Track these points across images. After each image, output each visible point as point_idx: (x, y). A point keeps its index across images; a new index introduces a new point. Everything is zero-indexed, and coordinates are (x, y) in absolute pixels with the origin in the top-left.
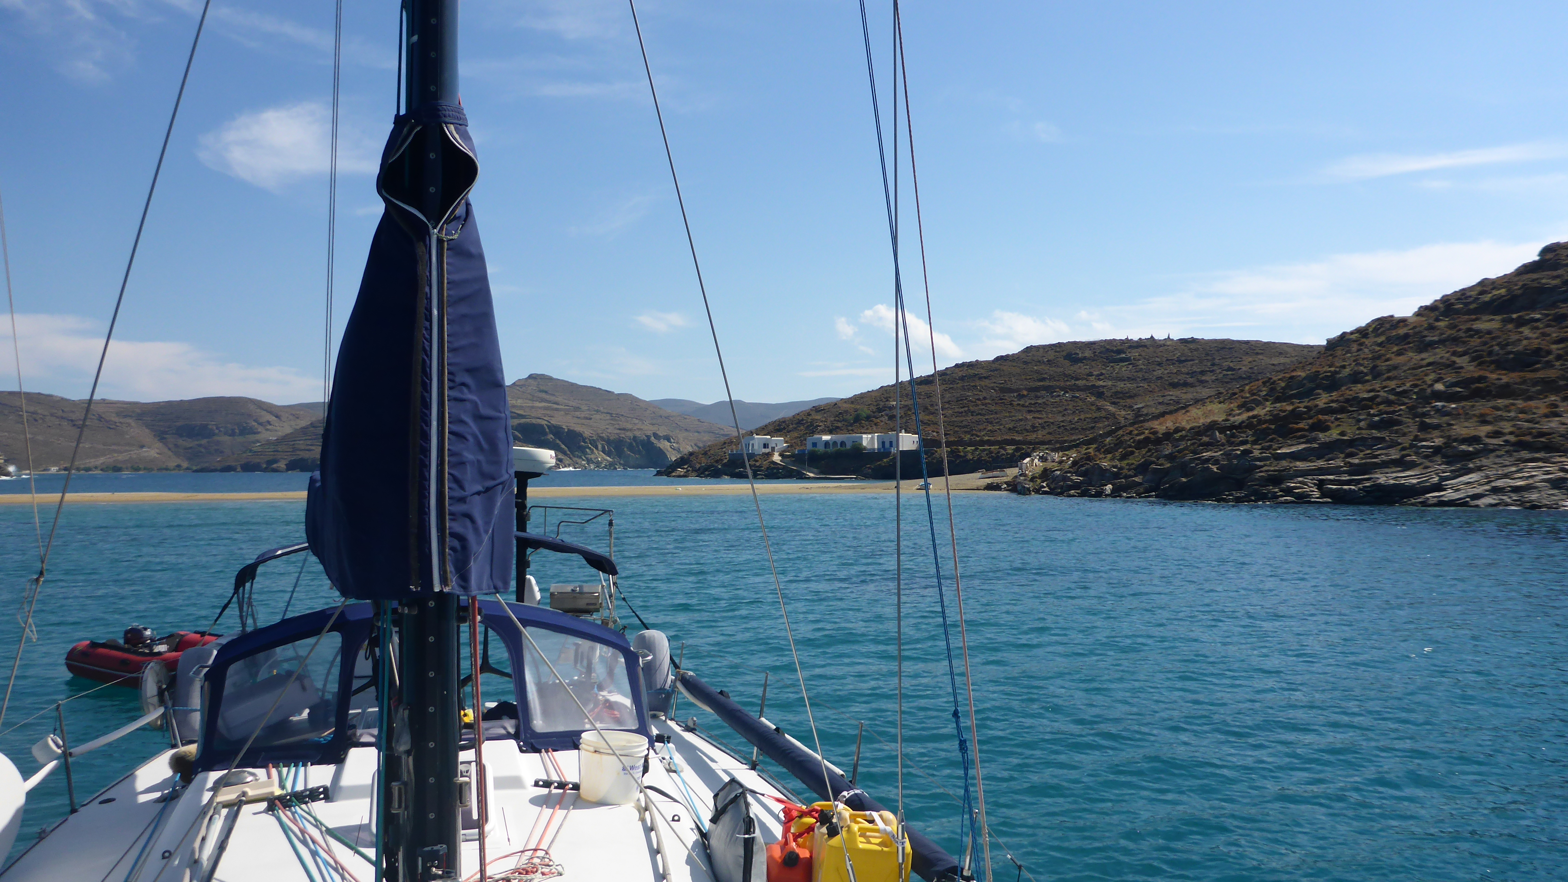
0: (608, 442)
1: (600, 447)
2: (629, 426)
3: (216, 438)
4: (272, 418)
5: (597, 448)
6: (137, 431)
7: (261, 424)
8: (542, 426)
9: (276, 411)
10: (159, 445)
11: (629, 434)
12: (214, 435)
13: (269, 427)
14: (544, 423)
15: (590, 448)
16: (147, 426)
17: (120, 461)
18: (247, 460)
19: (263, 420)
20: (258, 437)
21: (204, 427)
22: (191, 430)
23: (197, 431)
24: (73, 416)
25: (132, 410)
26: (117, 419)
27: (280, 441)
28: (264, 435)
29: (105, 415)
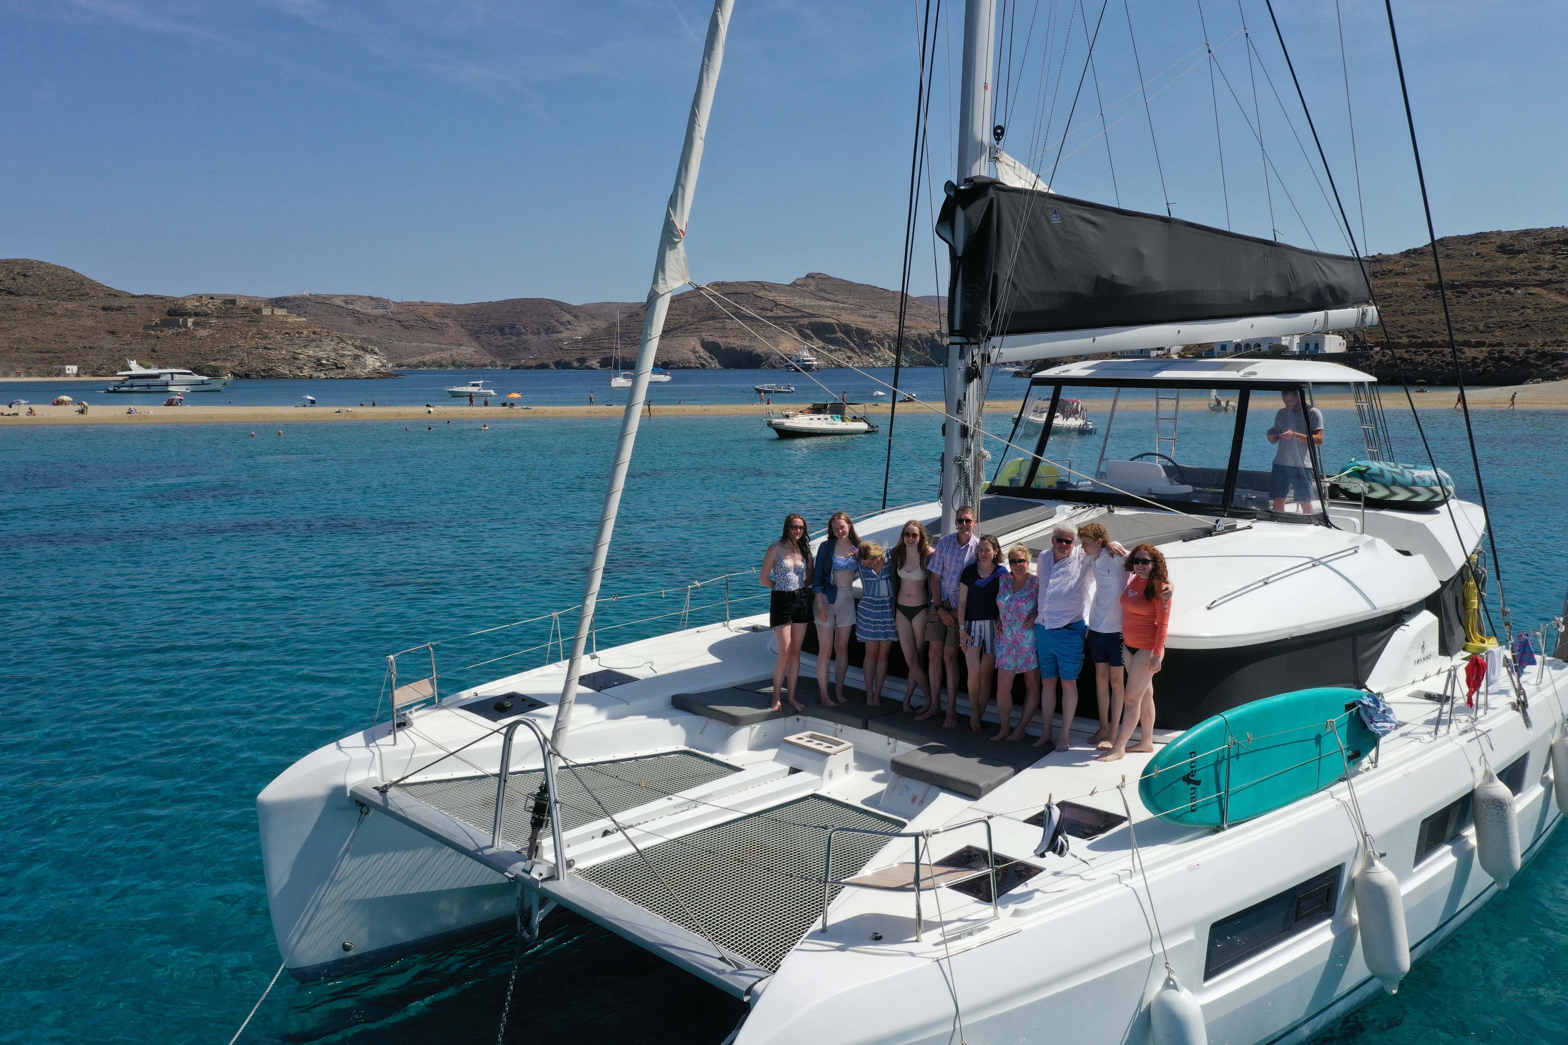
0: (894, 340)
1: (886, 345)
3: (524, 337)
4: (571, 318)
5: (883, 345)
6: (454, 331)
7: (562, 324)
8: (832, 324)
9: (577, 312)
10: (475, 343)
11: (914, 332)
12: (522, 334)
13: (569, 327)
14: (833, 321)
15: (877, 347)
16: (463, 327)
17: (443, 359)
18: (558, 359)
19: (564, 320)
20: (560, 336)
21: (512, 327)
22: (501, 329)
23: (507, 330)
24: (401, 318)
25: (447, 311)
26: (437, 320)
27: (586, 340)
28: (565, 334)
29: (426, 316)
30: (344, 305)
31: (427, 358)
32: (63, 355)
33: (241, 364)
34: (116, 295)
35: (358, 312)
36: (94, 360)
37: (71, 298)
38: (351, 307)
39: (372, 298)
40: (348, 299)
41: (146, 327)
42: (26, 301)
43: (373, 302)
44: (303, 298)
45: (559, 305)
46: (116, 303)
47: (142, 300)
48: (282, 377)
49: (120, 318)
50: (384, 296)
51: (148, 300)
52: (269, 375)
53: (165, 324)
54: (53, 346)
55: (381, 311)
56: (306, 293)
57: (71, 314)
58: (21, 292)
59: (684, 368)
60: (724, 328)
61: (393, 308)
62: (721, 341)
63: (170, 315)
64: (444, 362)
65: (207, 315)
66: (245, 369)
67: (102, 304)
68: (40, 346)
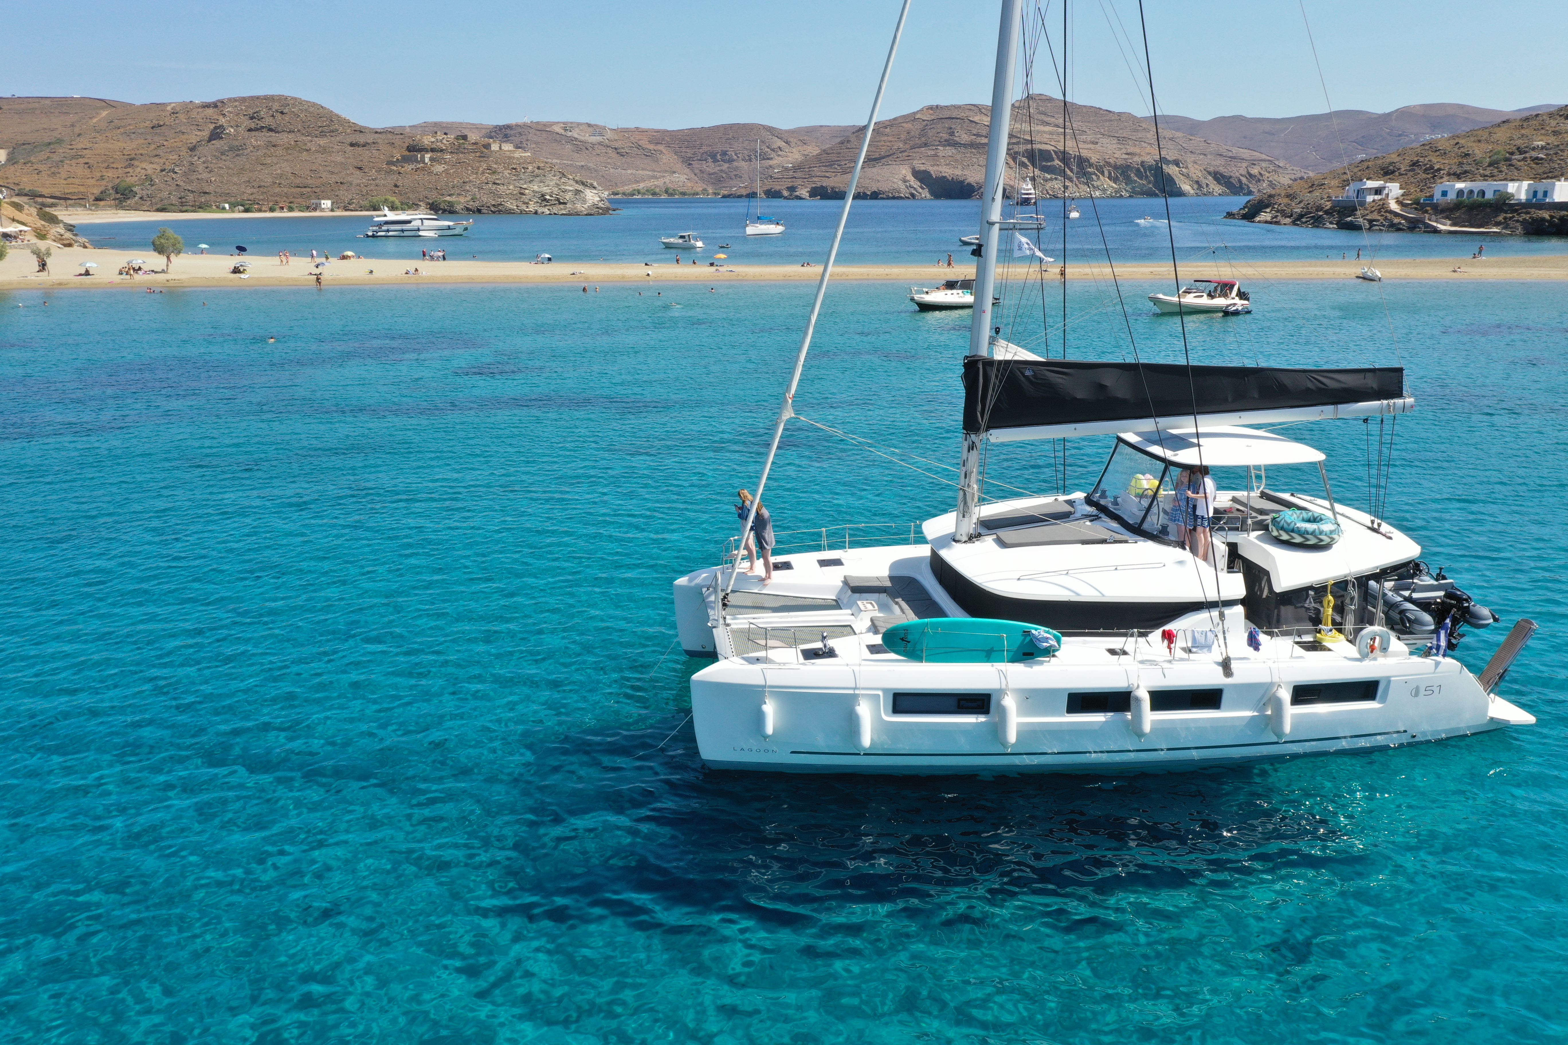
0: (1116, 167)
1: (1106, 173)
2: (1137, 150)
3: (735, 164)
4: (782, 144)
5: (1103, 173)
6: (668, 157)
7: (773, 150)
8: (1049, 151)
9: (787, 137)
10: (687, 171)
11: (1137, 159)
12: (733, 160)
13: (780, 153)
14: (1050, 148)
15: (1096, 175)
16: (676, 153)
17: (656, 186)
18: (769, 187)
19: (775, 146)
20: (771, 162)
21: (724, 153)
22: (713, 156)
23: (719, 157)
24: (617, 145)
25: (661, 138)
26: (651, 147)
27: (797, 168)
28: (776, 161)
29: (640, 143)
30: (562, 132)
31: (641, 186)
32: (317, 190)
33: (473, 199)
34: (361, 131)
35: (576, 139)
36: (345, 195)
37: (323, 134)
38: (569, 134)
39: (589, 125)
40: (567, 127)
41: (390, 163)
42: (284, 138)
43: (590, 129)
44: (525, 126)
45: (771, 130)
46: (361, 139)
47: (383, 136)
48: (510, 212)
49: (365, 153)
50: (601, 123)
51: (390, 136)
52: (498, 210)
53: (405, 160)
54: (310, 182)
55: (599, 139)
56: (527, 120)
57: (323, 150)
58: (280, 129)
59: (894, 198)
60: (936, 155)
61: (610, 135)
62: (934, 171)
63: (410, 151)
64: (657, 190)
65: (442, 151)
66: (477, 204)
67: (349, 141)
68: (298, 181)
